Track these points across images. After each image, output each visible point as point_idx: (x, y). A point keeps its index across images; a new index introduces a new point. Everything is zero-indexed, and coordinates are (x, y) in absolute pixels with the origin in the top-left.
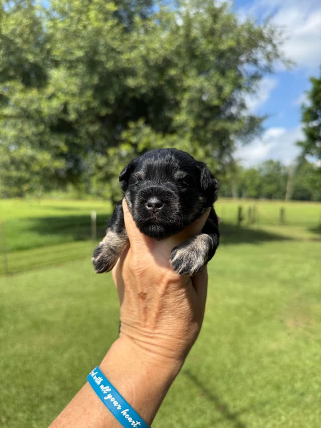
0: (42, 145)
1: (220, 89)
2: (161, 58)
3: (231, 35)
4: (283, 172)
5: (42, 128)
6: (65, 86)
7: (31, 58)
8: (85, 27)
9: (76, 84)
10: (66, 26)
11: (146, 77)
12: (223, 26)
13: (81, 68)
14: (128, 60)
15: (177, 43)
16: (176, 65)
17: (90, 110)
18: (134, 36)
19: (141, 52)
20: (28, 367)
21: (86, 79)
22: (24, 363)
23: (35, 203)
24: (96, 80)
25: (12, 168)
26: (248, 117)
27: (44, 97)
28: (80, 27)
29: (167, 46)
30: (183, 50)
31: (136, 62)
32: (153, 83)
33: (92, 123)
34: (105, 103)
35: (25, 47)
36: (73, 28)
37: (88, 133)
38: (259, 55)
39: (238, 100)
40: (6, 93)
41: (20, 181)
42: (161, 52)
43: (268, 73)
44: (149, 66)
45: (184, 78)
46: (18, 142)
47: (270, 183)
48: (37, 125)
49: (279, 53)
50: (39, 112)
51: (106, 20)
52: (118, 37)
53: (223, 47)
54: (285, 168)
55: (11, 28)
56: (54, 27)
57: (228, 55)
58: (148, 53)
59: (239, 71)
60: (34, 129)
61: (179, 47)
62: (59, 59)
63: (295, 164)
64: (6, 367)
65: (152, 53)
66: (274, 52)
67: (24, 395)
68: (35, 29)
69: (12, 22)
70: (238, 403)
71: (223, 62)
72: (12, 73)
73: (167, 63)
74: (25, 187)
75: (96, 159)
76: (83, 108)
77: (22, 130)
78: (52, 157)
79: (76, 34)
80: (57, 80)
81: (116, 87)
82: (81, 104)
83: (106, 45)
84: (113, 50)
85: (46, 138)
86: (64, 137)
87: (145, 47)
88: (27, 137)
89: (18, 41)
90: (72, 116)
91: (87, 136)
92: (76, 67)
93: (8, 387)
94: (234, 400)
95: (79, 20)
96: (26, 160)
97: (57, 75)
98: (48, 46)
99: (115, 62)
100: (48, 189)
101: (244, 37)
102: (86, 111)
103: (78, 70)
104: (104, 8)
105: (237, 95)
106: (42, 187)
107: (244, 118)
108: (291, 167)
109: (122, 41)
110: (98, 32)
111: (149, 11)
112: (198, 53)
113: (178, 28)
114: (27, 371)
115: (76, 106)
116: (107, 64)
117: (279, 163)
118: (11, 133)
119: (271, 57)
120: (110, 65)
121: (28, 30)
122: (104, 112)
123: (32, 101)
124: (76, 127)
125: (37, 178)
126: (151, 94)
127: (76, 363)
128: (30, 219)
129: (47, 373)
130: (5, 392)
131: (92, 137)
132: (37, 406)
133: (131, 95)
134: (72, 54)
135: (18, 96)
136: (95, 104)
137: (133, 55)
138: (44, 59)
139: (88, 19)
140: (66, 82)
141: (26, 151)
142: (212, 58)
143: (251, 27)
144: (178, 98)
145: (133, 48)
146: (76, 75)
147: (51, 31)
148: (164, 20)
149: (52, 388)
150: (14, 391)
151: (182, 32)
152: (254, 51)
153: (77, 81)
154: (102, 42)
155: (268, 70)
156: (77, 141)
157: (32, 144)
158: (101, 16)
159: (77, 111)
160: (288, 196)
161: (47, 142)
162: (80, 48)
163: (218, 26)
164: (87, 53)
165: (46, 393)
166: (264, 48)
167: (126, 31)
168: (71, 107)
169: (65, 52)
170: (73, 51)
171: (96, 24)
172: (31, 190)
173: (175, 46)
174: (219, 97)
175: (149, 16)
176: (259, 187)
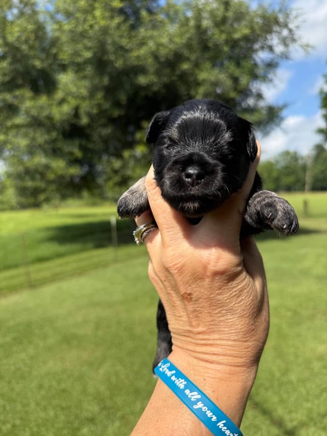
0: (55, 152)
1: (236, 80)
2: (172, 53)
3: (244, 23)
4: (300, 162)
5: (54, 134)
6: (74, 89)
7: (38, 64)
8: (91, 26)
9: (85, 87)
10: (73, 28)
11: (158, 73)
12: (235, 13)
13: (89, 70)
14: (138, 57)
15: (187, 36)
16: (188, 59)
17: (102, 112)
18: (142, 31)
19: (150, 48)
20: (63, 386)
21: (96, 81)
22: (59, 382)
23: (52, 212)
24: (106, 81)
25: (27, 178)
26: (266, 107)
27: (55, 102)
28: (86, 27)
29: (177, 40)
30: (195, 43)
31: (145, 59)
32: (165, 80)
33: (104, 126)
34: (117, 104)
35: (32, 53)
36: (80, 29)
37: (100, 137)
38: (274, 40)
39: (254, 91)
40: (16, 102)
41: (36, 192)
42: (172, 46)
43: (284, 60)
44: (159, 63)
45: (197, 72)
46: (31, 151)
47: (288, 174)
48: (49, 132)
49: (296, 37)
50: (50, 118)
51: (112, 18)
52: (125, 34)
53: (237, 36)
54: (302, 158)
55: (16, 35)
56: (60, 29)
57: (242, 43)
58: (158, 49)
59: (254, 60)
60: (46, 137)
61: (190, 39)
62: (66, 63)
63: (314, 153)
64: (40, 387)
65: (161, 48)
66: (291, 36)
67: (62, 418)
68: (40, 34)
69: (17, 29)
70: (294, 415)
71: (237, 51)
72: (20, 82)
73: (178, 57)
74: (42, 197)
75: (111, 163)
76: (95, 111)
77: (34, 139)
78: (67, 164)
79: (83, 35)
80: (66, 84)
81: (127, 87)
82: (92, 108)
83: (114, 43)
84: (122, 48)
85: (60, 144)
86: (77, 142)
87: (154, 42)
88: (40, 146)
89: (24, 47)
90: (84, 120)
91: (100, 140)
92: (84, 69)
93: (45, 409)
94: (290, 412)
95: (85, 21)
96: (40, 169)
97: (65, 79)
98: (54, 51)
99: (125, 60)
100: (64, 197)
101: (257, 23)
102: (97, 114)
103: (86, 73)
104: (110, 5)
105: (253, 85)
106: (58, 196)
107: (262, 108)
108: (309, 157)
109: (130, 38)
110: (105, 31)
111: (155, 5)
112: (210, 45)
113: (187, 19)
114: (64, 391)
115: (87, 109)
116: (116, 63)
117: (295, 153)
118: (23, 142)
119: (288, 41)
120: (119, 64)
121: (33, 36)
122: (116, 113)
123: (42, 108)
124: (88, 131)
125: (53, 187)
126: (164, 91)
127: (113, 379)
128: (48, 229)
129: (84, 391)
130: (42, 414)
131: (106, 141)
132: (78, 429)
133: (143, 94)
134: (79, 55)
135: (28, 104)
136: (107, 105)
137: (143, 51)
138: (50, 65)
139: (94, 17)
140: (75, 85)
141: (40, 160)
142: (226, 49)
143: (266, 11)
144: (193, 93)
145: (142, 44)
146: (84, 77)
147: (57, 34)
148: (172, 13)
149: (91, 408)
150: (52, 413)
151: (192, 23)
152: (269, 37)
153: (86, 83)
154: (109, 41)
155: (285, 56)
156: (91, 146)
157: (45, 152)
158: (107, 14)
159: (89, 115)
160: (307, 187)
161: (60, 150)
162: (88, 49)
163: (230, 14)
164: (95, 54)
165: (85, 414)
166: (280, 33)
167: (133, 27)
168: (82, 111)
169: (72, 55)
170: (81, 53)
171: (103, 23)
172: (47, 200)
173: (186, 39)
174: (235, 89)
175: (155, 10)
176: (277, 180)
